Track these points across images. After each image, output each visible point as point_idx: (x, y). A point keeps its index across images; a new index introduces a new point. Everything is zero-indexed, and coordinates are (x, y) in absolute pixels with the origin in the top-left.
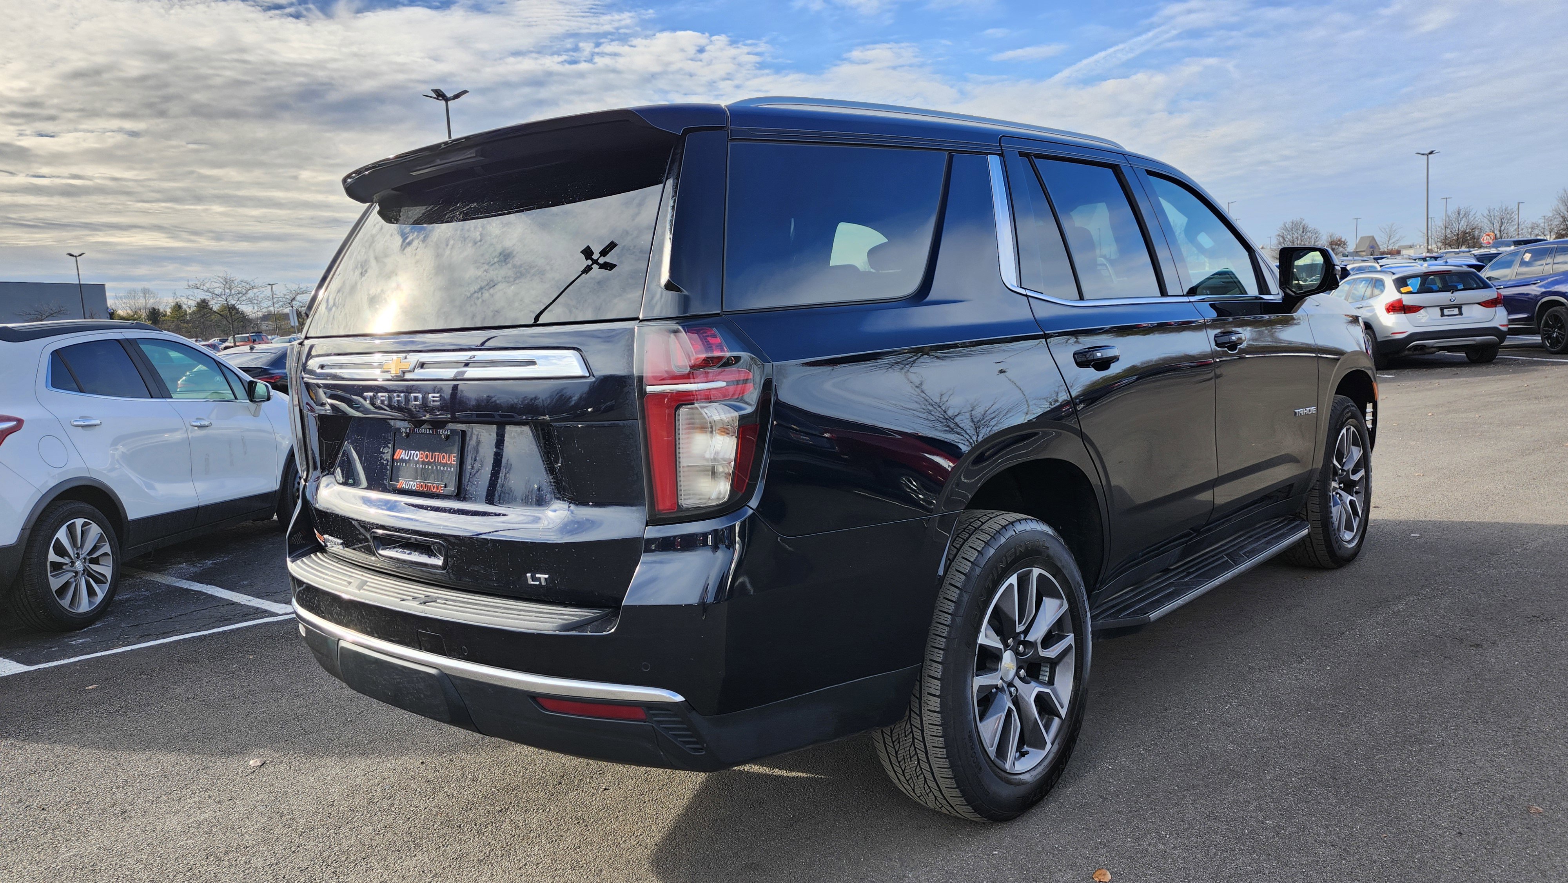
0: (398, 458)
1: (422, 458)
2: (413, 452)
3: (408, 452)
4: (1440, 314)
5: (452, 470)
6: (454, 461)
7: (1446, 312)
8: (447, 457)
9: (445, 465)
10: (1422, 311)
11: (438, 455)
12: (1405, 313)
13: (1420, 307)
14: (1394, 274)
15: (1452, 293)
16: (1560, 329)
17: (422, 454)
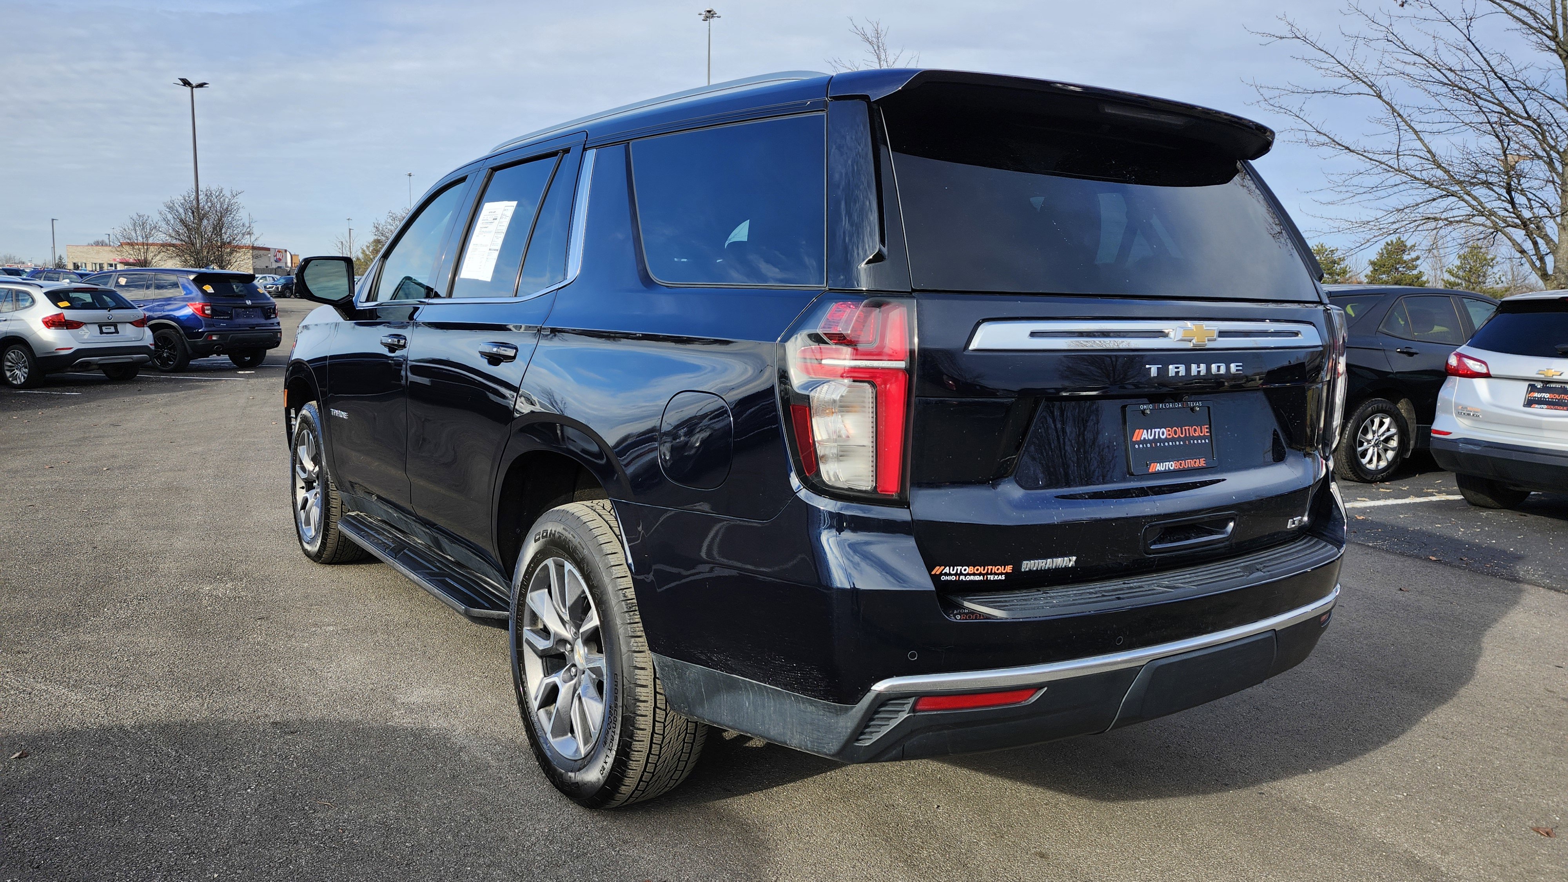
0: (1138, 439)
1: (1169, 435)
2: (1157, 430)
3: (1151, 432)
4: (99, 331)
5: (1207, 441)
6: (1207, 432)
7: (104, 329)
8: (1198, 429)
9: (1199, 438)
10: (83, 327)
11: (1189, 429)
12: (67, 329)
13: (82, 323)
14: (41, 287)
15: (109, 311)
16: (170, 349)
17: (1169, 431)
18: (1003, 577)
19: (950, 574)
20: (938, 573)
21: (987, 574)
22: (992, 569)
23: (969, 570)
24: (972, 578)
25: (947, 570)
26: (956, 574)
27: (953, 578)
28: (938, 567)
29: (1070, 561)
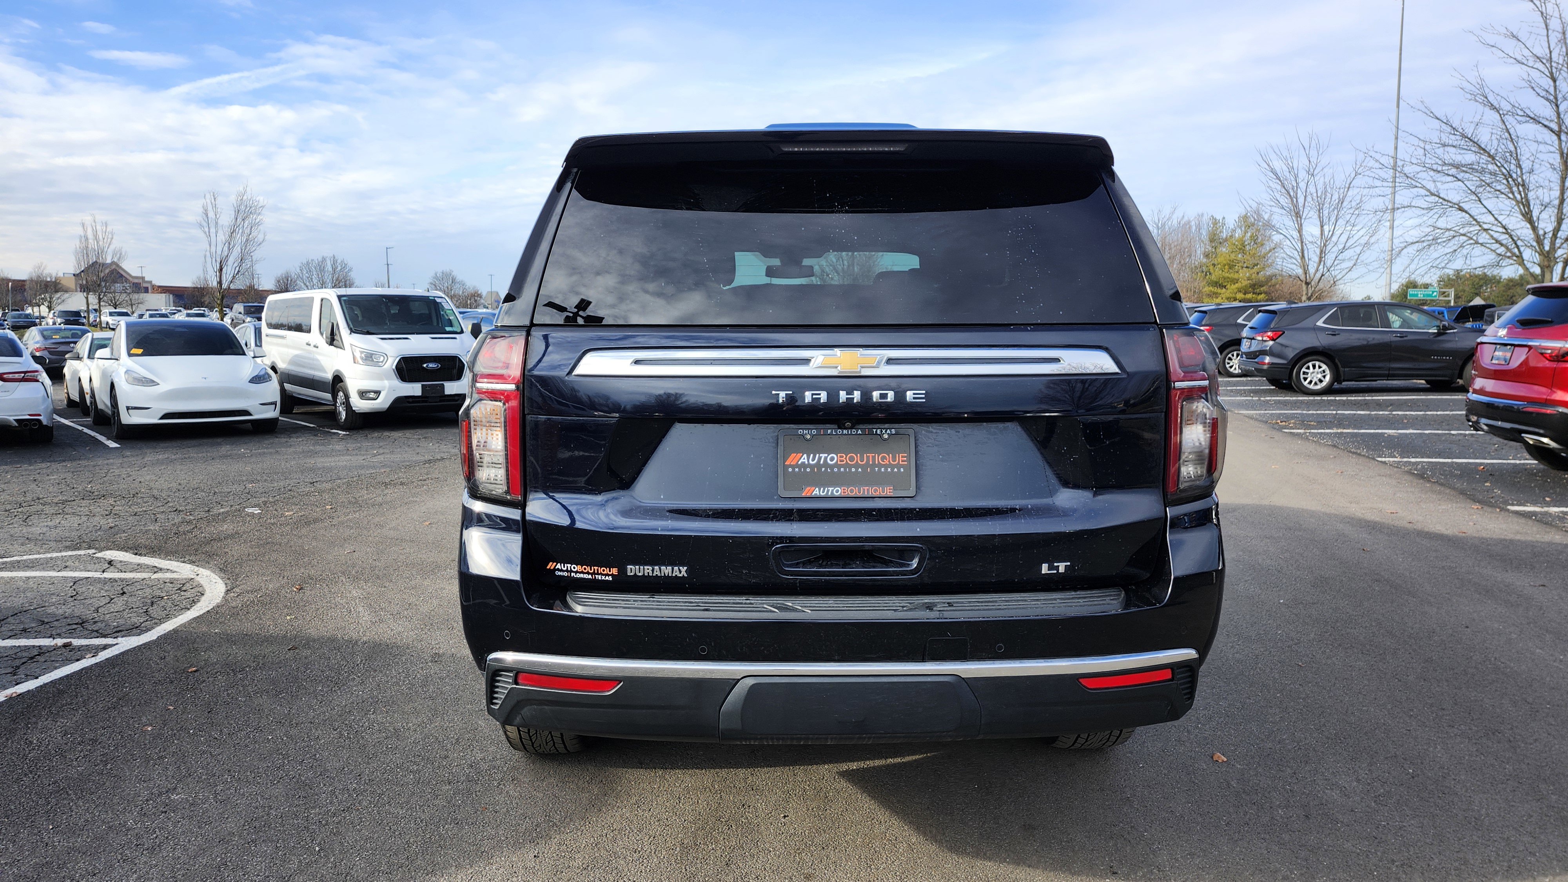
0: (794, 463)
1: (843, 461)
2: (822, 455)
3: (814, 456)
5: (902, 470)
6: (904, 461)
8: (889, 457)
17: (841, 457)
18: (610, 578)
19: (562, 570)
20: (552, 568)
21: (594, 573)
22: (598, 570)
23: (578, 568)
24: (581, 576)
25: (559, 566)
26: (567, 571)
27: (565, 574)
28: (551, 563)
29: (682, 571)
